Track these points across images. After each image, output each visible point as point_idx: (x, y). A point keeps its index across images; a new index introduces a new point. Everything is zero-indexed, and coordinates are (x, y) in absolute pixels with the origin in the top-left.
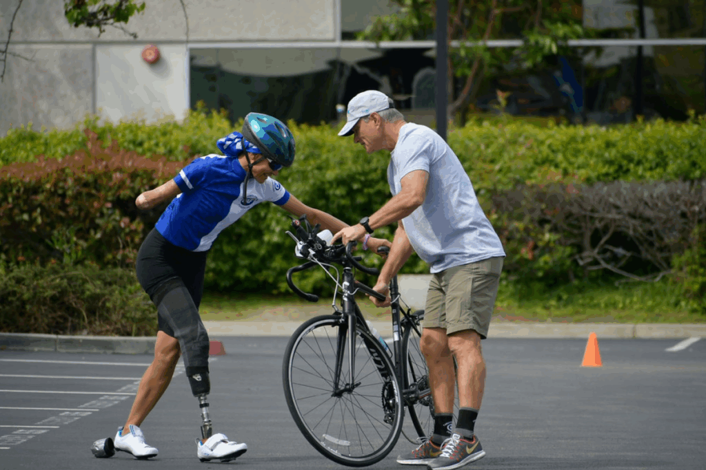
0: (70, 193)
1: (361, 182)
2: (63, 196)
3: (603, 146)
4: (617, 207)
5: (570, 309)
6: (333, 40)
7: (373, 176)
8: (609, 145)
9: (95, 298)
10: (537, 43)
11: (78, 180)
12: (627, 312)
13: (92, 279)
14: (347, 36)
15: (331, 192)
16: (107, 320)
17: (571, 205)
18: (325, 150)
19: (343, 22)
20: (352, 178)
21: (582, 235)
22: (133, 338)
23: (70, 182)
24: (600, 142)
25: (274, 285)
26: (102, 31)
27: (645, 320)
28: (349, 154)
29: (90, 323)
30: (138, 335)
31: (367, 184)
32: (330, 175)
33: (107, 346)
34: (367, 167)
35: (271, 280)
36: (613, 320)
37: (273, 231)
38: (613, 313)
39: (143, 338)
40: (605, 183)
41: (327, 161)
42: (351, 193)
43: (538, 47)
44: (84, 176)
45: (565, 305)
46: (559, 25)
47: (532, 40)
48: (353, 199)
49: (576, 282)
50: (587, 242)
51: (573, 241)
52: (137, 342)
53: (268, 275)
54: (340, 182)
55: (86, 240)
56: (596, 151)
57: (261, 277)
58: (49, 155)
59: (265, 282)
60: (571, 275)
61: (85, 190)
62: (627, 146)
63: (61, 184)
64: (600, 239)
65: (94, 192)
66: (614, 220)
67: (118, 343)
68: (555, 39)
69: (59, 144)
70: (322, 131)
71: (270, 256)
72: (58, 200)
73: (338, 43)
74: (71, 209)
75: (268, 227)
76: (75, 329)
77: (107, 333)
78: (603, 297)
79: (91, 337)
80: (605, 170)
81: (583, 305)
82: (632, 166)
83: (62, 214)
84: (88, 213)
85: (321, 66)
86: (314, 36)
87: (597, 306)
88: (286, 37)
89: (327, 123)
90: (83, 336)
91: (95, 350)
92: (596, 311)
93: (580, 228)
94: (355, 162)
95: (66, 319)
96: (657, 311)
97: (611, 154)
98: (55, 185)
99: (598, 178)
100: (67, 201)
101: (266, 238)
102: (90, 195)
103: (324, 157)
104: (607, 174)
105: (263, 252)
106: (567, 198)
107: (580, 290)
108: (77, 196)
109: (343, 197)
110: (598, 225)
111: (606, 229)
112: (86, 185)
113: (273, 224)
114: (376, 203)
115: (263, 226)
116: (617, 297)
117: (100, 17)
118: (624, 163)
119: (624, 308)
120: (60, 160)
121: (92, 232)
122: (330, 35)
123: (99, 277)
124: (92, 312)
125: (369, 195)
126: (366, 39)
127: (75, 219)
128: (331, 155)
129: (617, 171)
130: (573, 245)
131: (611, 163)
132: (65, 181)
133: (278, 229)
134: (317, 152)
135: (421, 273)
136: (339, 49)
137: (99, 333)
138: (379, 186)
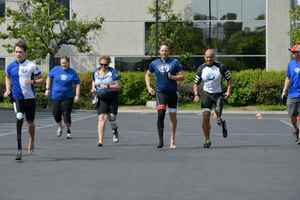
0: (85, 85)
1: (141, 83)
2: (84, 85)
3: (188, 76)
4: (190, 88)
5: (181, 107)
6: (144, 55)
7: (143, 82)
8: (189, 76)
9: (83, 103)
10: (183, 56)
11: (87, 82)
12: (192, 108)
13: (83, 100)
14: (146, 55)
15: (135, 85)
16: (85, 107)
17: (181, 87)
18: (134, 77)
19: (145, 52)
20: (140, 82)
21: (184, 93)
22: (90, 110)
23: (85, 83)
24: (188, 75)
25: (124, 103)
26: (85, 54)
27: (195, 110)
28: (138, 77)
29: (82, 108)
30: (91, 110)
31: (143, 83)
32: (135, 82)
33: (85, 112)
34: (142, 80)
35: (124, 102)
36: (189, 110)
37: (124, 92)
38: (189, 108)
39: (92, 111)
40: (188, 83)
41: (135, 79)
42: (139, 85)
43: (183, 57)
44: (88, 81)
45: (181, 106)
46: (188, 53)
47: (182, 56)
48: (140, 86)
49: (182, 102)
50: (184, 94)
51: (181, 94)
52: (91, 111)
53: (123, 101)
54: (137, 83)
55: (88, 94)
56: (187, 77)
57: (122, 101)
58: (81, 77)
59: (123, 102)
60: (182, 101)
61: (88, 84)
62: (192, 76)
63: (83, 83)
64: (187, 94)
65: (89, 84)
66: (190, 90)
67: (87, 111)
68: (187, 55)
69: (83, 75)
70: (134, 73)
71: (124, 97)
72: (83, 86)
73: (144, 56)
74: (85, 88)
75: (123, 91)
76: (79, 109)
77: (85, 109)
78: (187, 105)
79: (82, 110)
80: (188, 81)
81: (184, 107)
82: (193, 80)
83: (83, 89)
84: (88, 89)
85: (141, 60)
86: (139, 55)
87: (186, 107)
88: (134, 55)
89: (135, 71)
90: (81, 110)
91: (83, 113)
92: (186, 108)
93: (183, 92)
94: (140, 79)
95: (78, 107)
96: (198, 108)
97: (190, 77)
98: (82, 83)
99: (187, 82)
100: (85, 86)
101: (123, 94)
102: (89, 85)
103: (134, 78)
104: (189, 82)
105: (122, 96)
106: (181, 86)
107: (183, 104)
108: (86, 85)
109: (137, 86)
110: (186, 91)
111: (188, 92)
112: (88, 83)
113: (124, 91)
114: (144, 87)
115: (122, 91)
116: (190, 105)
117: (85, 51)
118: (192, 79)
119: (192, 107)
120: (83, 78)
121: (89, 92)
122: (143, 55)
123: (84, 99)
124: (82, 106)
125: (143, 85)
126: (149, 55)
127: (86, 90)
128: (135, 78)
129: (190, 81)
130: (181, 95)
131: (189, 79)
132: (84, 82)
133: (125, 92)
134: (133, 77)
135: (153, 101)
136: (144, 57)
137: (84, 109)
138: (144, 84)
